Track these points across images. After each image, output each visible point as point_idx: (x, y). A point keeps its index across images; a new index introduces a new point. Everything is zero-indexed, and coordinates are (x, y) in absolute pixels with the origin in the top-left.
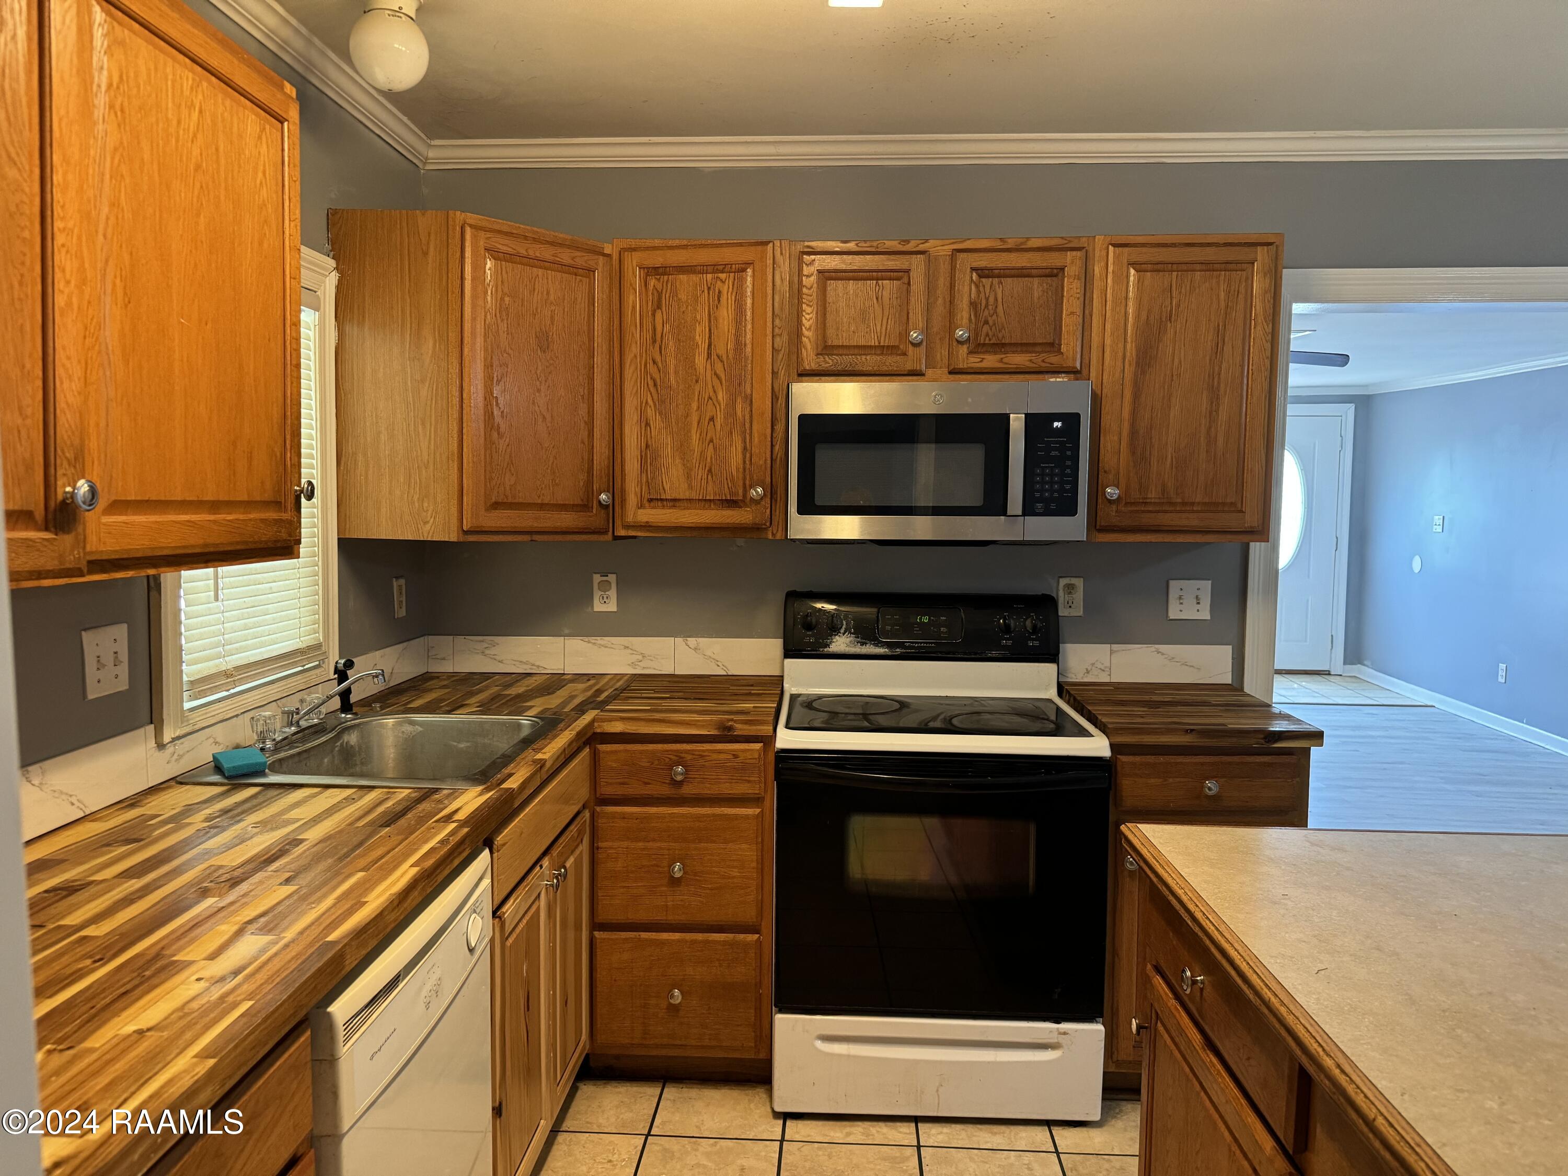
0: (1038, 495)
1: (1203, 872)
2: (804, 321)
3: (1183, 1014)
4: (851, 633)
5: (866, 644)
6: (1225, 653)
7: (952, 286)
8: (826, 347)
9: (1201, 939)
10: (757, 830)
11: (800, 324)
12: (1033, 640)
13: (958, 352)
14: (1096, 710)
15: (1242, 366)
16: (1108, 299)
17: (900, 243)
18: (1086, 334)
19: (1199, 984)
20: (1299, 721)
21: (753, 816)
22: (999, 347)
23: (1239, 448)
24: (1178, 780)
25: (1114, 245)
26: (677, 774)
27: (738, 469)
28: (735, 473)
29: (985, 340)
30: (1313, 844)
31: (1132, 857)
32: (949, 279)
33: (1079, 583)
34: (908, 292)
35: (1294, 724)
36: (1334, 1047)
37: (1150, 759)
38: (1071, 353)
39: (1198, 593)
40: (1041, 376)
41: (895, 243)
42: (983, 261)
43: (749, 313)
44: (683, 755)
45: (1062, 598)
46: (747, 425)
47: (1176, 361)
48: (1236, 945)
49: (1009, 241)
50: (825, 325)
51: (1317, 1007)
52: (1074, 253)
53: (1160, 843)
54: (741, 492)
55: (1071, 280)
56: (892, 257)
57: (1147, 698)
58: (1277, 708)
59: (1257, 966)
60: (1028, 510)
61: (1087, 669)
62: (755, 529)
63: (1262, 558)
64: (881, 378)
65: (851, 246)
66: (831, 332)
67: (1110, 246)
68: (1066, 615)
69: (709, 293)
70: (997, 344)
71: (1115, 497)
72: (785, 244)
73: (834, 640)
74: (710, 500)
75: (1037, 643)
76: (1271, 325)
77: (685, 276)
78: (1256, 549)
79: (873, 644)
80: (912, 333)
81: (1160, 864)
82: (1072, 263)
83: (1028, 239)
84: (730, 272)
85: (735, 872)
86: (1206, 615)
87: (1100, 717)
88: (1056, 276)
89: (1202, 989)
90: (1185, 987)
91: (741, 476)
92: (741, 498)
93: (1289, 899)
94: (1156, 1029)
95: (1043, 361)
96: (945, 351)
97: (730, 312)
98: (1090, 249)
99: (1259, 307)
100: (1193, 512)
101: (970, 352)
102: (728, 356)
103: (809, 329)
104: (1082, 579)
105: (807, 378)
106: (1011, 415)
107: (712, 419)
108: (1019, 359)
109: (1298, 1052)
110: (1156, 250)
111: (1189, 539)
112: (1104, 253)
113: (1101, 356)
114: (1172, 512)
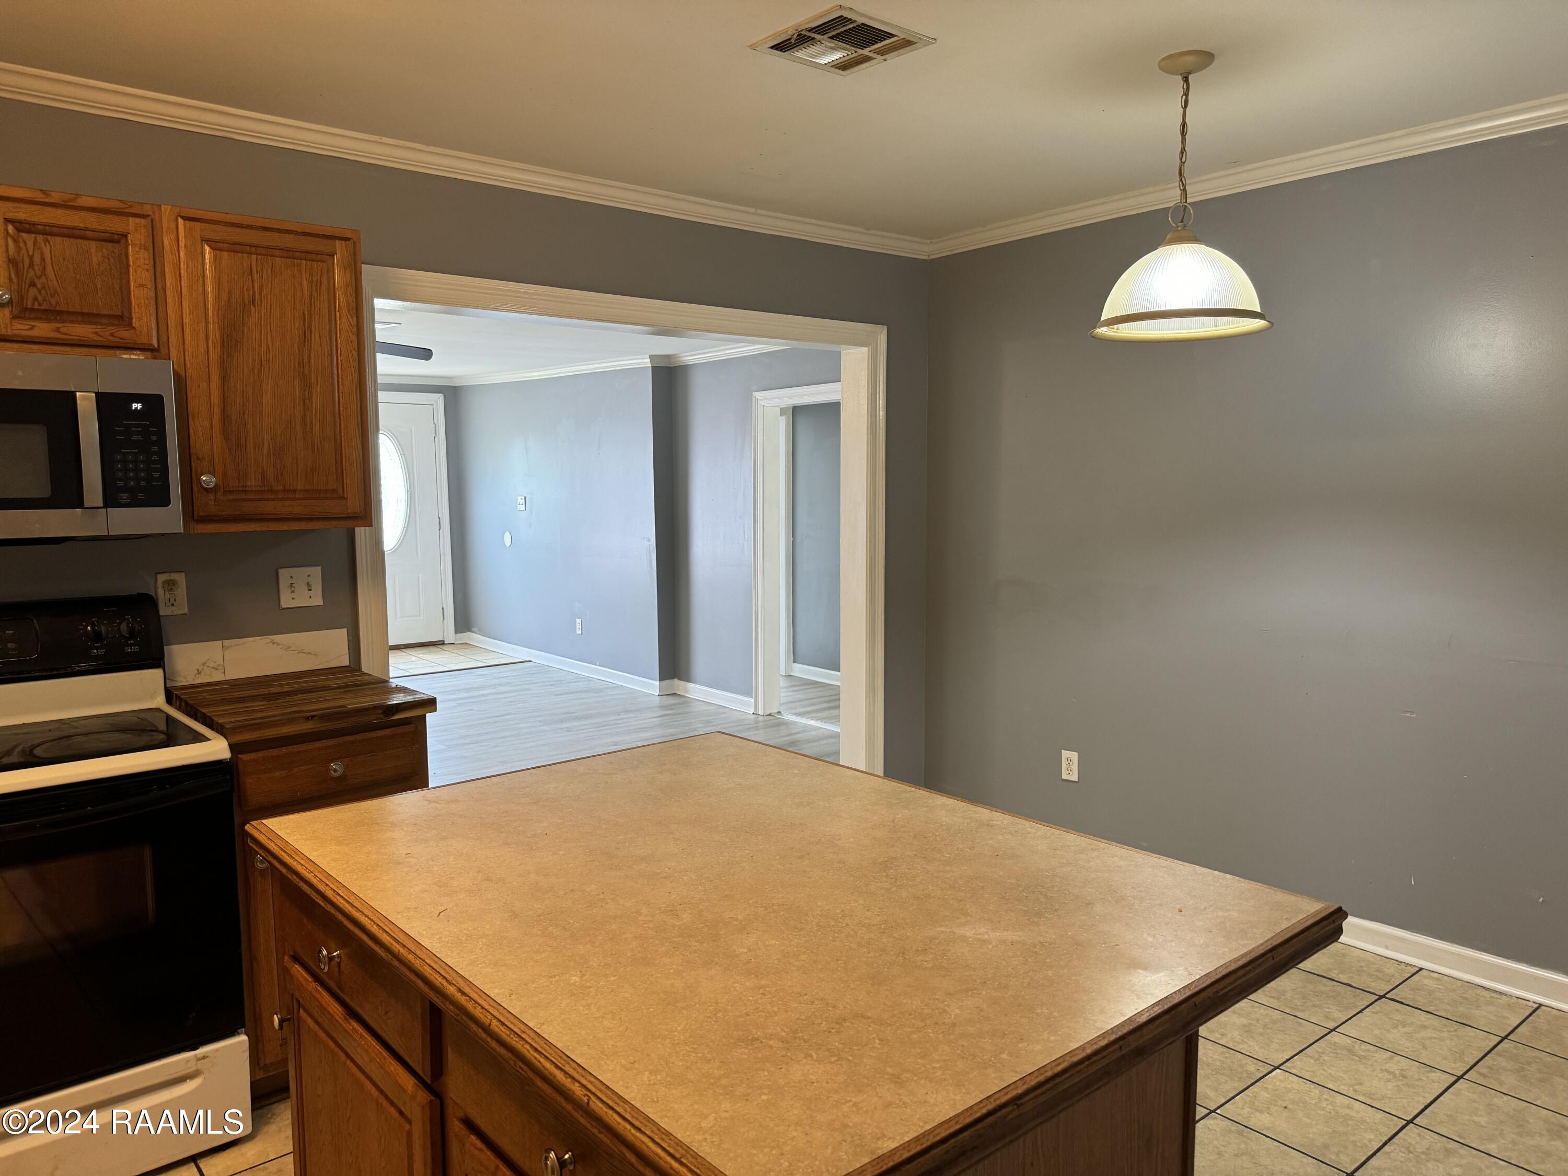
0: (121, 484)
1: (331, 852)
3: (324, 993)
6: (340, 636)
9: (334, 916)
12: (131, 645)
14: (211, 712)
15: (331, 355)
16: (182, 275)
18: (160, 309)
19: (336, 959)
20: (413, 692)
22: (53, 314)
23: (335, 436)
24: (303, 768)
25: (184, 218)
29: (33, 305)
30: (430, 801)
31: (261, 856)
33: (181, 578)
35: (410, 695)
36: (454, 975)
37: (274, 752)
38: (145, 329)
39: (292, 581)
40: (110, 352)
42: (20, 212)
45: (161, 595)
47: (264, 348)
48: (366, 912)
49: (54, 194)
51: (439, 945)
52: (138, 220)
53: (287, 834)
55: (137, 249)
57: (265, 691)
58: (394, 683)
59: (386, 925)
60: (110, 501)
61: (198, 670)
63: (367, 536)
67: (180, 219)
68: (168, 614)
70: (51, 311)
71: (212, 485)
75: (136, 649)
76: (355, 318)
78: (361, 533)
81: (289, 855)
82: (137, 230)
83: (78, 196)
86: (318, 600)
87: (216, 719)
88: (118, 242)
89: (339, 963)
90: (322, 967)
93: (412, 856)
94: (299, 1018)
95: (112, 335)
98: (156, 218)
99: (341, 299)
100: (295, 499)
101: (15, 317)
104: (184, 574)
106: (78, 394)
108: (81, 331)
109: (426, 990)
110: (230, 229)
111: (294, 526)
112: (173, 225)
113: (180, 334)
114: (273, 500)
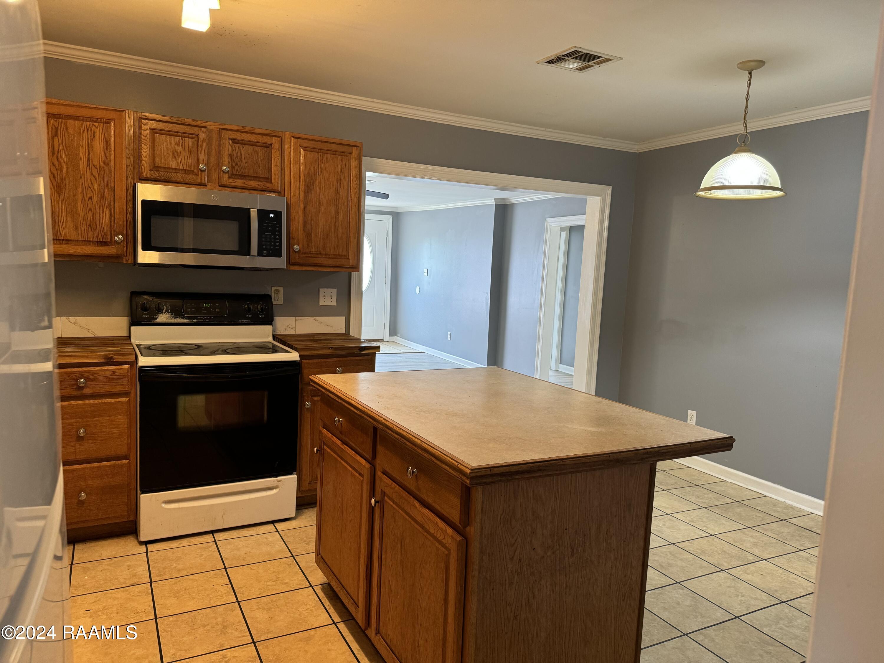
0: (264, 247)
2: (143, 153)
3: (335, 438)
4: (169, 313)
5: (177, 318)
6: (342, 320)
7: (219, 146)
8: (155, 167)
9: (341, 404)
10: (127, 408)
11: (140, 154)
12: (262, 315)
13: (223, 177)
14: (291, 343)
15: (348, 197)
16: (292, 161)
17: (193, 121)
18: (282, 176)
19: (341, 422)
20: (371, 343)
21: (125, 402)
22: (242, 177)
23: (347, 232)
24: (326, 369)
25: (294, 137)
26: (80, 383)
27: (107, 226)
28: (105, 228)
29: (236, 173)
32: (218, 141)
33: (281, 289)
34: (198, 145)
35: (369, 344)
37: (315, 361)
38: (276, 183)
39: (325, 294)
40: (262, 192)
41: (190, 121)
42: (235, 136)
43: (112, 145)
44: (84, 373)
45: (273, 296)
46: (112, 203)
47: (321, 193)
49: (246, 128)
50: (154, 156)
52: (276, 138)
54: (109, 237)
55: (275, 150)
56: (189, 127)
57: (313, 339)
58: (363, 339)
60: (260, 254)
61: (285, 328)
62: (118, 257)
63: (356, 275)
64: (184, 185)
65: (167, 118)
66: (157, 160)
67: (292, 138)
68: (276, 304)
69: (88, 132)
70: (242, 175)
71: (298, 250)
72: (131, 112)
73: (160, 316)
74: (90, 241)
76: (358, 181)
77: (73, 121)
78: (354, 274)
79: (181, 318)
80: (200, 165)
82: (276, 142)
83: (255, 128)
84: (100, 123)
85: (115, 431)
86: (334, 303)
87: (293, 346)
88: (268, 147)
89: (341, 424)
90: (335, 427)
91: (109, 229)
92: (109, 241)
94: (324, 449)
95: (264, 186)
96: (217, 175)
97: (101, 143)
98: (283, 138)
99: (354, 173)
100: (329, 258)
101: (229, 178)
102: (100, 166)
103: (146, 157)
104: (282, 287)
105: (144, 181)
106: (251, 209)
107: (90, 198)
108: (253, 184)
110: (311, 142)
111: (328, 269)
112: (289, 140)
113: (289, 185)
114: (321, 258)
